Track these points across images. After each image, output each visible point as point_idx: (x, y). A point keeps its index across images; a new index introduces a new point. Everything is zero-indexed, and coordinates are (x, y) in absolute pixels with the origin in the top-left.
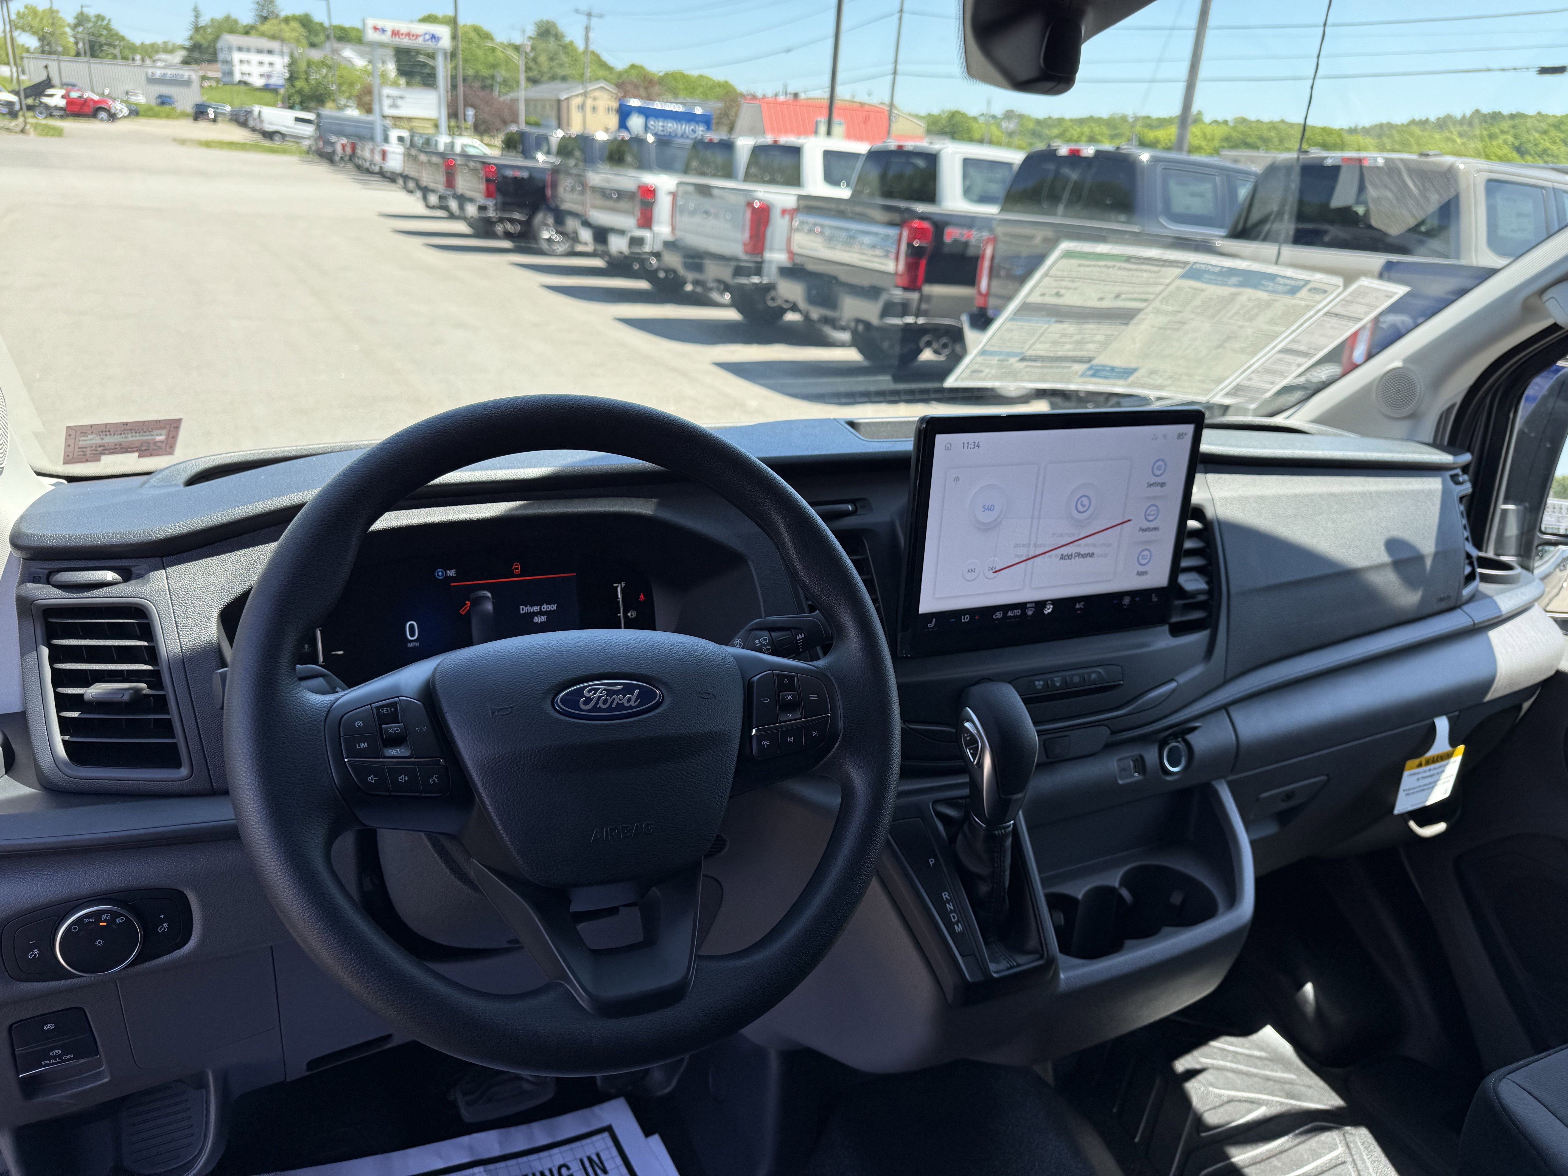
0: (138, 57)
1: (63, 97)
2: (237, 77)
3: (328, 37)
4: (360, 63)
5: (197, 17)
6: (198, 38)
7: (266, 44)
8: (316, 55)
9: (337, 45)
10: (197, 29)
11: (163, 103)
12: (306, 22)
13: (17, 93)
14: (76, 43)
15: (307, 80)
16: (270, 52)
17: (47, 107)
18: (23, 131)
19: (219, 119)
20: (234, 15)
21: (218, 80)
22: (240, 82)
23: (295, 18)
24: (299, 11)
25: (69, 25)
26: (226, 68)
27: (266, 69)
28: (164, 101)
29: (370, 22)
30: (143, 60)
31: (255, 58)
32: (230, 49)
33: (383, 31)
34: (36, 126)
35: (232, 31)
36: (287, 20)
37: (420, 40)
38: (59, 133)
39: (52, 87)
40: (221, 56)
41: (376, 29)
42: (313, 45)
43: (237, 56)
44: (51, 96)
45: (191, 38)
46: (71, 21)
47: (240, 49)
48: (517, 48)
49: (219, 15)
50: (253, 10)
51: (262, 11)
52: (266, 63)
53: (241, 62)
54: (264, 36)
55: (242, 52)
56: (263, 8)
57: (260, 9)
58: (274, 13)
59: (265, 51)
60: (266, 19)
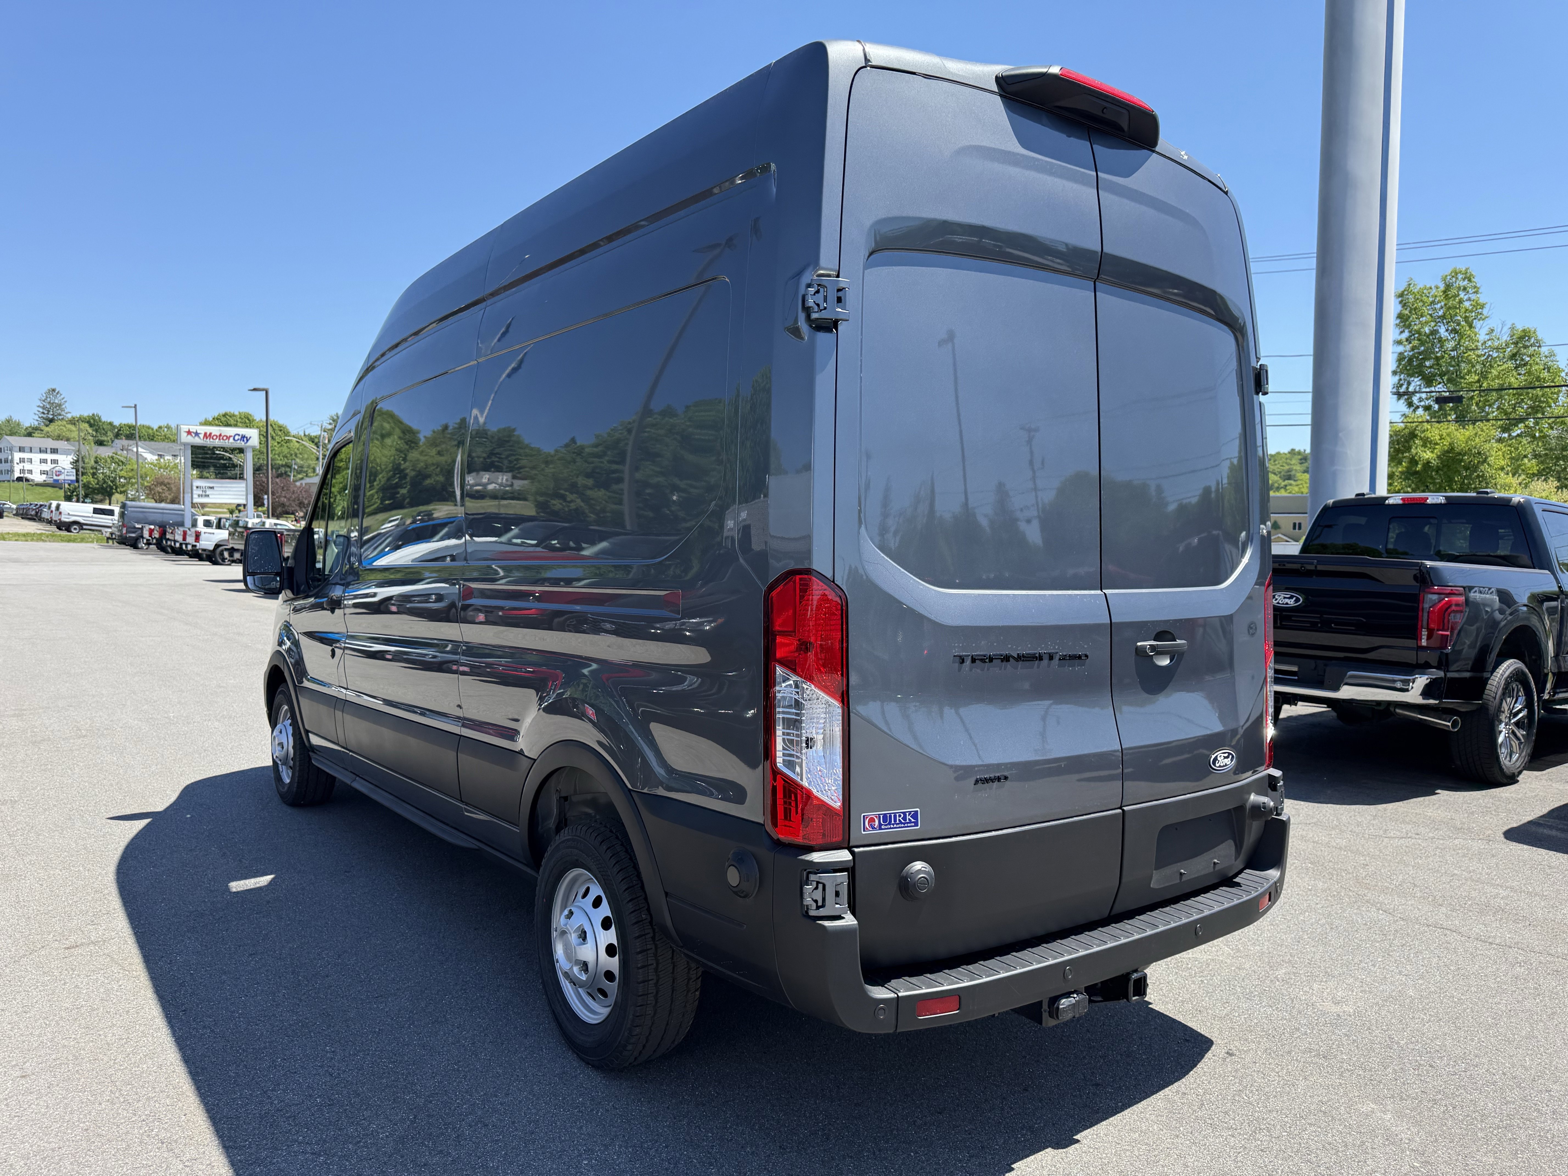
2: (17, 474)
3: (117, 436)
4: (151, 457)
7: (50, 443)
8: (104, 452)
9: (125, 442)
12: (94, 423)
15: (94, 474)
16: (54, 451)
20: (16, 418)
22: (20, 479)
23: (82, 420)
24: (86, 413)
27: (47, 467)
29: (185, 428)
31: (36, 457)
32: (11, 449)
33: (197, 434)
35: (12, 434)
36: (73, 422)
37: (231, 440)
41: (189, 433)
42: (100, 443)
43: (17, 456)
47: (21, 450)
48: (312, 440)
50: (37, 413)
51: (48, 414)
52: (49, 462)
53: (22, 460)
54: (48, 437)
55: (24, 451)
56: (49, 411)
57: (46, 412)
58: (60, 415)
59: (49, 450)
60: (51, 421)
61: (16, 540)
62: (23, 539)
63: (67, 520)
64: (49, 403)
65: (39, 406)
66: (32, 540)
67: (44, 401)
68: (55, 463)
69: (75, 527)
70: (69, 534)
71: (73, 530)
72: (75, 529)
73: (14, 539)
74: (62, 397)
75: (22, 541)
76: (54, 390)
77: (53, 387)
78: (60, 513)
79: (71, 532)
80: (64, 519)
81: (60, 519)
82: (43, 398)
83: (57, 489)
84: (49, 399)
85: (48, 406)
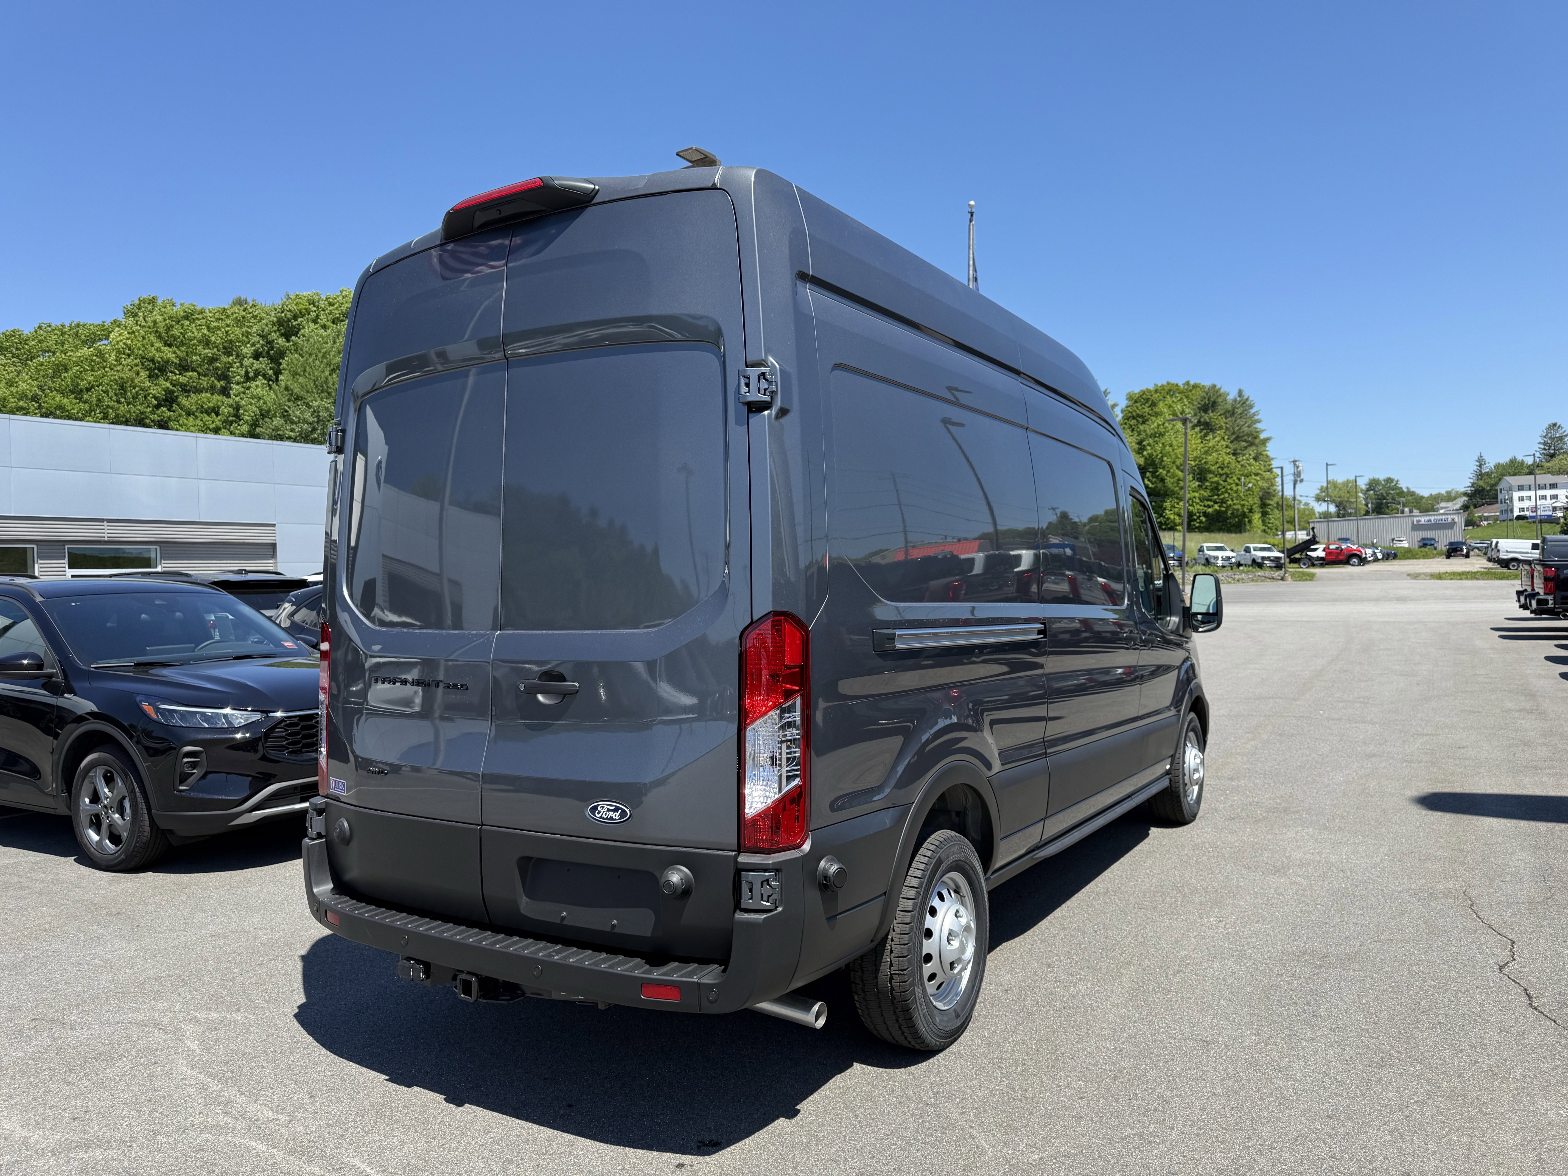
0: (1406, 509)
1: (1324, 550)
2: (1516, 513)
5: (1480, 466)
6: (1481, 483)
7: (1550, 479)
10: (1480, 475)
11: (1425, 545)
13: (1283, 552)
14: (1367, 505)
16: (1554, 486)
17: (1310, 558)
18: (1282, 579)
19: (1471, 553)
21: (1496, 519)
22: (1519, 518)
25: (1362, 490)
26: (1504, 507)
27: (1546, 503)
28: (1425, 543)
30: (1411, 512)
31: (1536, 493)
32: (1510, 489)
34: (1293, 575)
35: (1515, 472)
38: (1311, 577)
39: (1317, 543)
40: (1500, 496)
43: (1516, 495)
44: (1315, 550)
45: (1473, 484)
46: (1364, 487)
47: (1521, 488)
49: (1504, 459)
50: (1538, 450)
51: (1549, 449)
52: (1548, 498)
53: (1521, 499)
54: (1549, 472)
55: (1522, 490)
56: (1550, 447)
57: (1547, 448)
58: (1562, 448)
59: (1548, 486)
60: (1552, 456)
61: (1451, 579)
62: (1458, 577)
63: (1505, 557)
64: (1551, 438)
65: (1539, 443)
66: (1467, 578)
67: (1545, 437)
68: (1554, 498)
69: (1514, 563)
70: (1509, 571)
71: (1511, 567)
72: (1514, 566)
73: (1449, 577)
74: (1563, 430)
75: (1457, 579)
76: (1555, 425)
77: (1554, 422)
78: (1498, 551)
79: (1509, 569)
80: (1503, 556)
81: (1498, 557)
82: (1544, 435)
83: (1554, 524)
84: (1549, 435)
85: (1549, 442)
